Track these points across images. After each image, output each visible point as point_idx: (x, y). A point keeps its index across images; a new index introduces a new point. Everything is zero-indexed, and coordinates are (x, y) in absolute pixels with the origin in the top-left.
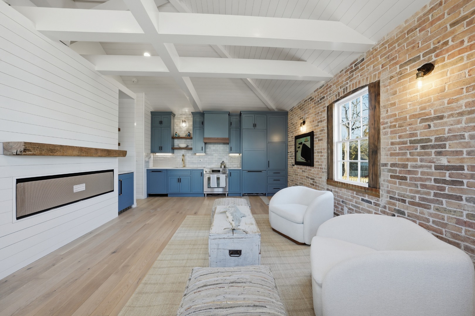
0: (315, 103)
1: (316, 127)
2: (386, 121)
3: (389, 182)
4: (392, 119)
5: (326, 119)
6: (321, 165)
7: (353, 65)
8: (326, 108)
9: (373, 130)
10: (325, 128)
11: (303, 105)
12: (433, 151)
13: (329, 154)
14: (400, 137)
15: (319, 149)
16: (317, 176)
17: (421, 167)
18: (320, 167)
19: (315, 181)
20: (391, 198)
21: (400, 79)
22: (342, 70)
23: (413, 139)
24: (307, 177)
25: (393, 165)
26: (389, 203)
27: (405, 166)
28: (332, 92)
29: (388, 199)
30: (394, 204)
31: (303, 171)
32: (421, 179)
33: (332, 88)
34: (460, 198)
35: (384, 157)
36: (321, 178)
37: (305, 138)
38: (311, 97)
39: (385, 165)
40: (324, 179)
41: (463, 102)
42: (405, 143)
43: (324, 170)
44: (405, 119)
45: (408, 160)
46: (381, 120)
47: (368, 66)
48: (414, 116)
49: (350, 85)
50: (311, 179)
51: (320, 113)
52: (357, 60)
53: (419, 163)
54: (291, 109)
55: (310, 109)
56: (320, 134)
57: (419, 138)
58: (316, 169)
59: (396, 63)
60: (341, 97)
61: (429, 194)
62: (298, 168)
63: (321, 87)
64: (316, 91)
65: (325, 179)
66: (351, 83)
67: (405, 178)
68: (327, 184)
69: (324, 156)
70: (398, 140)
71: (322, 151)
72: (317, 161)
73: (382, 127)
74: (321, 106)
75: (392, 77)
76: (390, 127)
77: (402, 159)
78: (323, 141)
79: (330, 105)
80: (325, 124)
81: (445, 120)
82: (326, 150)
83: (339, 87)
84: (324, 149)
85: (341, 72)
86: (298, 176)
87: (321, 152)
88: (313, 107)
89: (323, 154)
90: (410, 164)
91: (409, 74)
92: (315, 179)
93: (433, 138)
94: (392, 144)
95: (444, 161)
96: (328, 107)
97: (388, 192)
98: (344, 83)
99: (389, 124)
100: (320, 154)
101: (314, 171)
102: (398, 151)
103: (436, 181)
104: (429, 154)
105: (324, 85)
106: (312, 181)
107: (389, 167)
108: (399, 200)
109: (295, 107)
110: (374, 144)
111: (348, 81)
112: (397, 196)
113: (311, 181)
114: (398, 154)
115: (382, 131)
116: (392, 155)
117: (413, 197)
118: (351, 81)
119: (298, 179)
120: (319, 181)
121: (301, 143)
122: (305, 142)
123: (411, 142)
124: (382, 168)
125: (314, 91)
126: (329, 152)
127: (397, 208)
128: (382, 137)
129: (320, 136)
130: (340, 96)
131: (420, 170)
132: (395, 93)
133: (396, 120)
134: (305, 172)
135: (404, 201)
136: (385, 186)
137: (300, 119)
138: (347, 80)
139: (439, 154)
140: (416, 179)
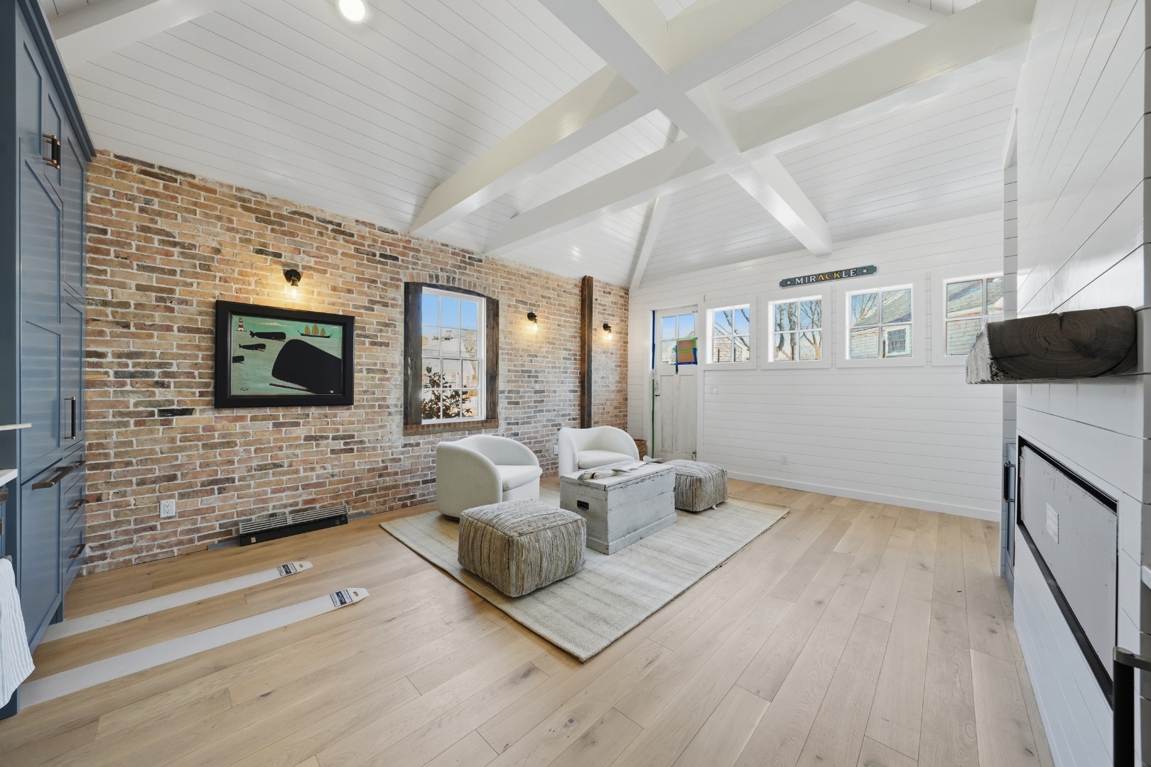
0: (360, 251)
1: (362, 311)
2: (504, 346)
3: (506, 408)
4: (509, 347)
5: (401, 305)
6: (384, 399)
7: (467, 255)
8: (402, 286)
9: (491, 353)
10: (397, 324)
11: (280, 216)
12: (533, 379)
13: (410, 377)
14: (515, 366)
15: (375, 364)
16: (367, 425)
17: (528, 392)
18: (377, 404)
19: (356, 439)
20: (509, 424)
21: (515, 312)
22: (447, 246)
23: (523, 369)
24: (308, 438)
25: (510, 392)
26: (507, 430)
27: (518, 392)
28: (419, 262)
29: (506, 426)
30: (511, 429)
31: (278, 425)
32: (528, 402)
33: (422, 257)
34: (542, 411)
35: (502, 385)
36: (381, 427)
37: (311, 326)
38: (339, 225)
39: (503, 392)
40: (394, 427)
41: (545, 350)
42: (517, 371)
43: (392, 410)
44: (518, 350)
45: (520, 387)
46: (500, 345)
47: (486, 273)
48: (523, 350)
49: (459, 279)
50: (334, 438)
51: (379, 285)
52: (473, 254)
53: (527, 389)
54: (152, 166)
55: (335, 253)
56: (381, 331)
57: (526, 369)
58: (362, 411)
59: (513, 295)
60: (442, 286)
61: (530, 412)
62: (242, 418)
63: (385, 230)
64: (364, 223)
65: (398, 426)
66: (463, 278)
67: (517, 403)
68: (405, 434)
69: (392, 379)
70: (513, 368)
71: (387, 369)
72: (365, 392)
73: (500, 352)
74: (383, 270)
75: (509, 306)
76: (507, 354)
77: (516, 386)
78: (390, 348)
79: (414, 283)
80: (398, 315)
81: (538, 359)
82: (400, 368)
83: (439, 267)
84: (393, 365)
85: (443, 245)
86: (237, 448)
87: (385, 372)
88: (343, 254)
89: (387, 376)
90: (521, 389)
91: (521, 313)
92: (356, 434)
93: (533, 370)
94: (509, 371)
95: (538, 387)
96: (407, 285)
97: (506, 419)
98: (449, 267)
99: (506, 351)
100: (378, 376)
101: (350, 416)
102: (513, 378)
103: (535, 402)
104: (530, 382)
105: (397, 234)
106: (342, 442)
107: (507, 394)
108: (514, 424)
109: (196, 181)
110: (493, 369)
111: (457, 271)
112: (513, 421)
113: (340, 445)
114: (513, 381)
115: (500, 357)
116: (509, 381)
117: (523, 419)
118: (462, 274)
119: (236, 459)
120: (377, 434)
121: (280, 336)
122: (302, 335)
123: (523, 371)
124: (500, 395)
125: (357, 221)
126: (409, 372)
127: (513, 432)
128: (501, 363)
129: (379, 334)
130: (440, 283)
131: (527, 395)
132: (511, 323)
133: (512, 349)
134: (297, 424)
135: (517, 424)
136: (503, 413)
137: (259, 252)
138: (454, 266)
139: (536, 382)
140: (524, 403)
